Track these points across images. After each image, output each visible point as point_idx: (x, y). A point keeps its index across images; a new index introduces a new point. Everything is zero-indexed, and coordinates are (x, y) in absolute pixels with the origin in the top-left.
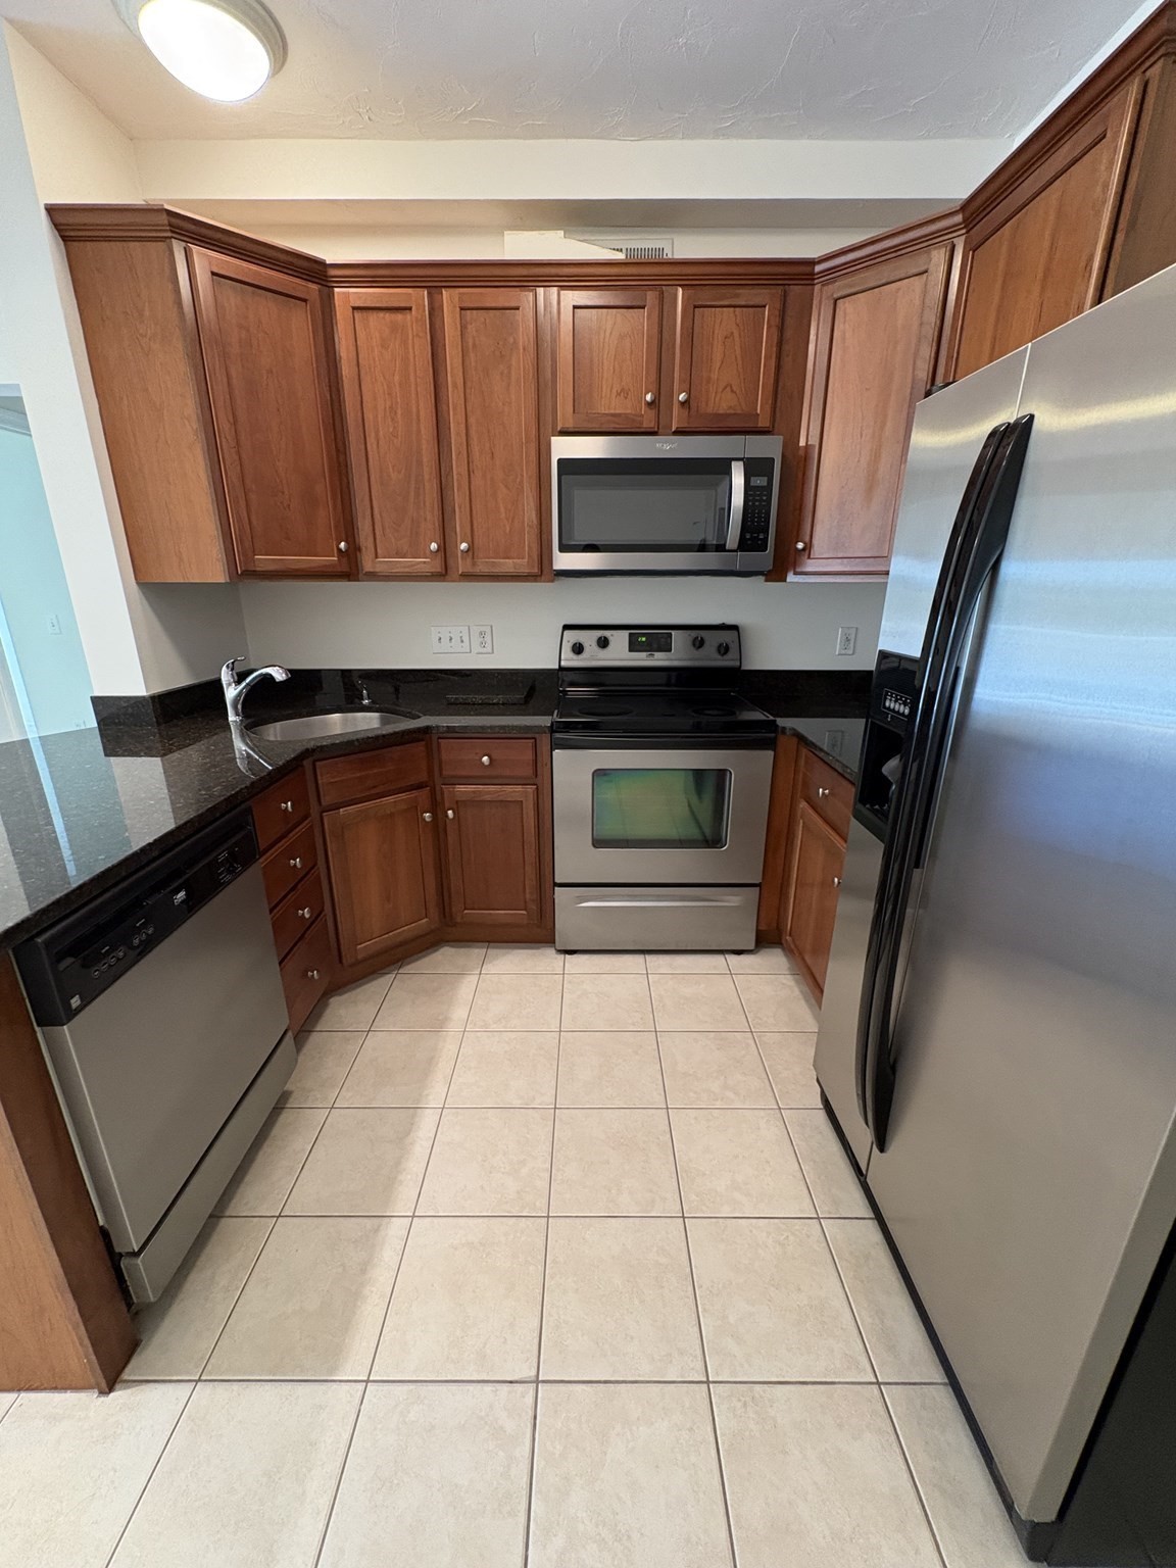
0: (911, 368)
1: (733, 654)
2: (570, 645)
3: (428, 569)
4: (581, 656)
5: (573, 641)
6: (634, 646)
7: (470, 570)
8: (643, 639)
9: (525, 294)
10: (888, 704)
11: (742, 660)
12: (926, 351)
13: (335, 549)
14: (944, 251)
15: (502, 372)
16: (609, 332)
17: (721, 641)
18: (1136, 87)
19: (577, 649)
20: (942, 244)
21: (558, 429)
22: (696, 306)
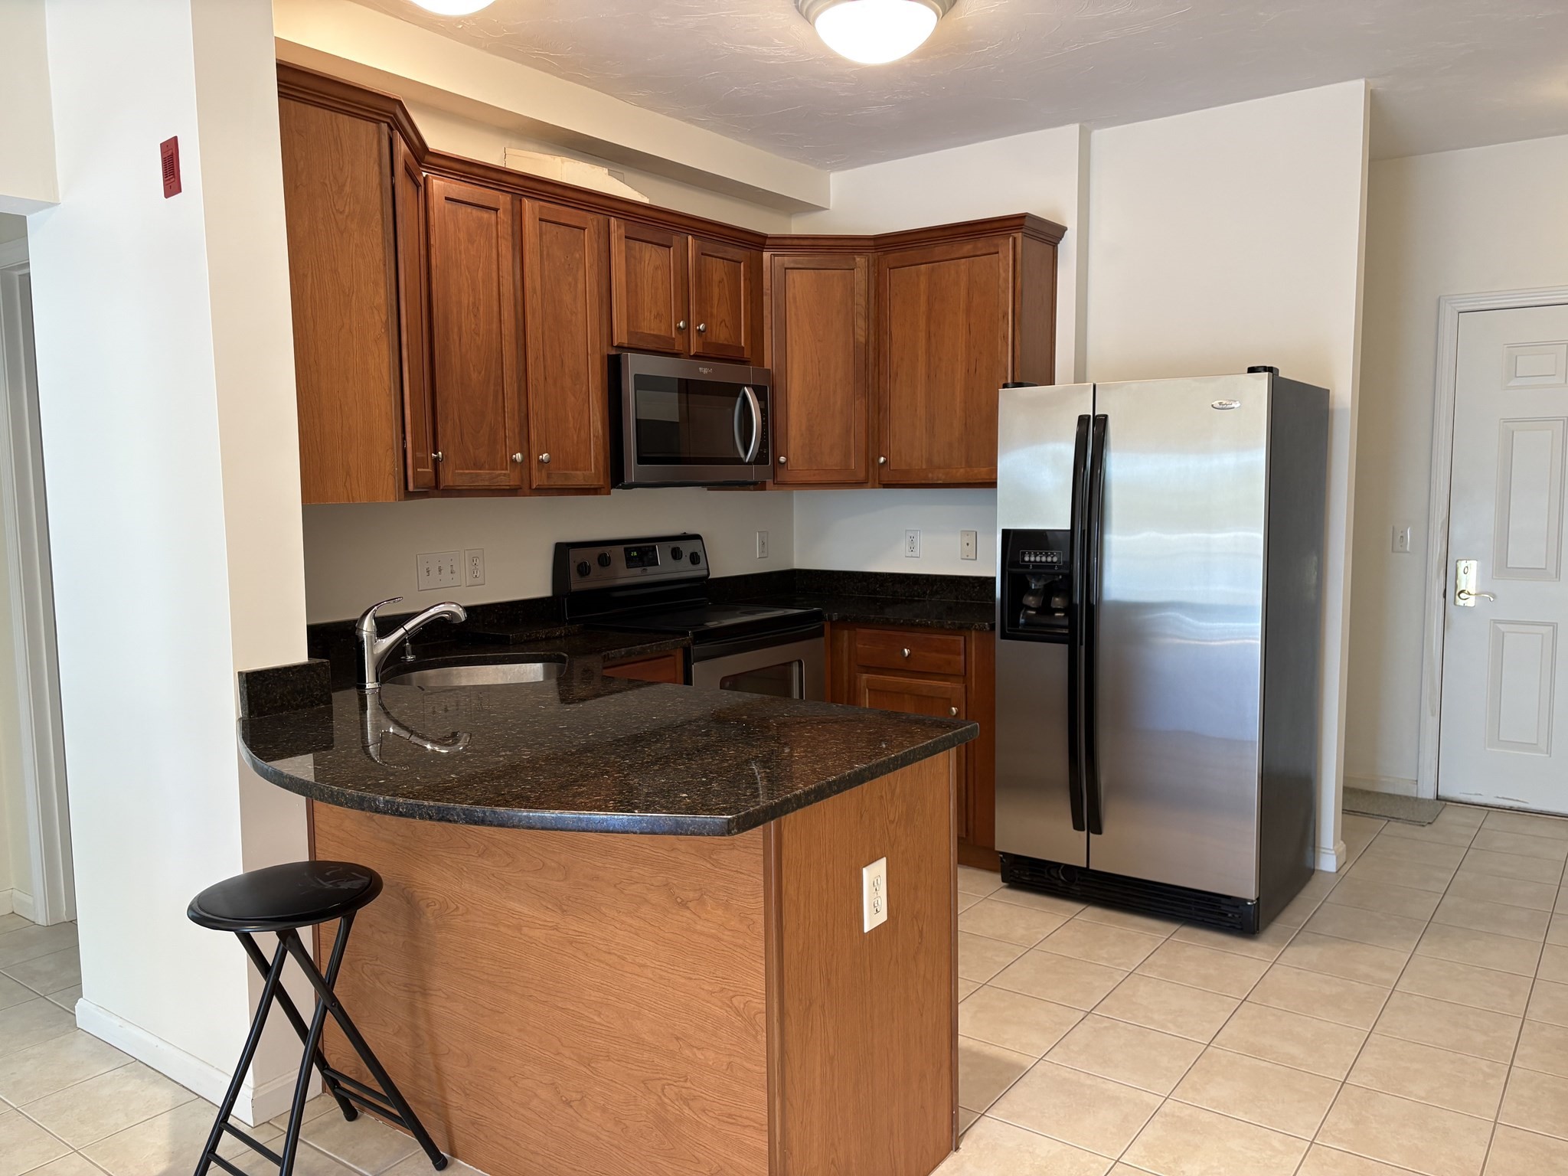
0: (852, 333)
1: (702, 563)
2: (576, 564)
3: (506, 482)
4: (587, 578)
5: (579, 561)
6: (630, 562)
7: (546, 484)
8: (635, 554)
9: (590, 216)
10: (1027, 559)
11: (708, 569)
12: (861, 323)
13: (429, 458)
14: (863, 260)
15: (570, 284)
16: (647, 262)
17: (691, 551)
18: (1011, 239)
19: (584, 570)
20: (860, 254)
21: (615, 344)
22: (702, 254)
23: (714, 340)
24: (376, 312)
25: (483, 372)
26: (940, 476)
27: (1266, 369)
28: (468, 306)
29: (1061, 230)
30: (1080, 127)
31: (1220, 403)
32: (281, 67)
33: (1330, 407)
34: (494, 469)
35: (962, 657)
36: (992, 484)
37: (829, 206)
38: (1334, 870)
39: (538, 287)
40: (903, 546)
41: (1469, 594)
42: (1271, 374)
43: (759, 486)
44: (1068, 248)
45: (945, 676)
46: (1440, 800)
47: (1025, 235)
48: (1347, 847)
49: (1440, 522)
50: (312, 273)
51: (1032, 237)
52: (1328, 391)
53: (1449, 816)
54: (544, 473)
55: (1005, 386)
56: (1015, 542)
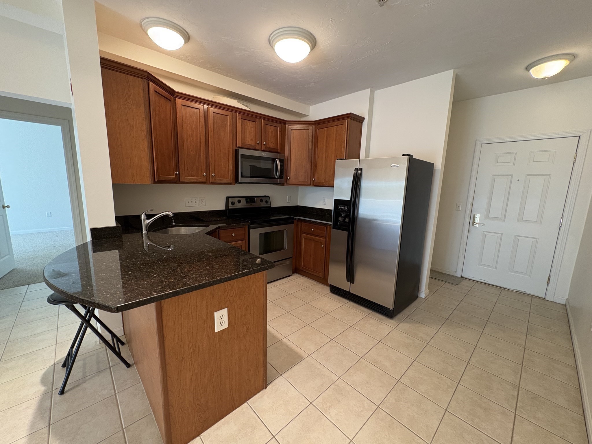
0: (308, 146)
1: (269, 203)
2: (231, 202)
3: (201, 181)
4: (234, 205)
5: (232, 201)
6: (247, 202)
7: (214, 181)
8: (249, 200)
9: (230, 113)
10: (340, 207)
11: (271, 205)
12: (310, 144)
13: (174, 174)
14: (311, 127)
15: (223, 130)
16: (248, 125)
17: (266, 200)
18: (347, 120)
19: (233, 203)
20: (311, 126)
21: (237, 146)
22: (266, 124)
23: (269, 147)
24: (142, 132)
25: (195, 152)
26: (327, 184)
27: (407, 155)
28: (190, 134)
29: (364, 119)
30: (370, 90)
31: (393, 165)
32: (101, 59)
33: (434, 169)
34: (198, 177)
35: (325, 232)
36: (333, 187)
37: (309, 114)
38: (424, 298)
39: (213, 130)
40: (322, 201)
41: (476, 223)
42: (409, 157)
43: (283, 185)
44: (365, 124)
45: (321, 237)
46: (462, 278)
47: (351, 119)
48: (429, 291)
49: (470, 203)
50: (119, 120)
51: (353, 120)
52: (434, 164)
53: (464, 283)
54: (213, 179)
55: (338, 160)
56: (338, 203)
